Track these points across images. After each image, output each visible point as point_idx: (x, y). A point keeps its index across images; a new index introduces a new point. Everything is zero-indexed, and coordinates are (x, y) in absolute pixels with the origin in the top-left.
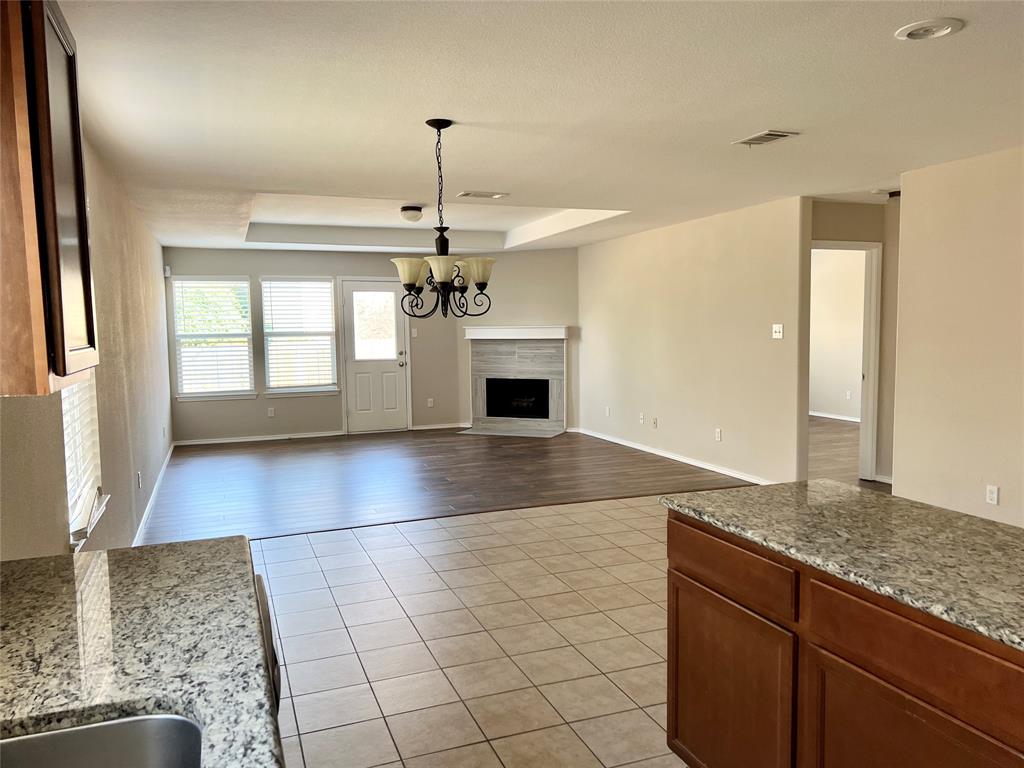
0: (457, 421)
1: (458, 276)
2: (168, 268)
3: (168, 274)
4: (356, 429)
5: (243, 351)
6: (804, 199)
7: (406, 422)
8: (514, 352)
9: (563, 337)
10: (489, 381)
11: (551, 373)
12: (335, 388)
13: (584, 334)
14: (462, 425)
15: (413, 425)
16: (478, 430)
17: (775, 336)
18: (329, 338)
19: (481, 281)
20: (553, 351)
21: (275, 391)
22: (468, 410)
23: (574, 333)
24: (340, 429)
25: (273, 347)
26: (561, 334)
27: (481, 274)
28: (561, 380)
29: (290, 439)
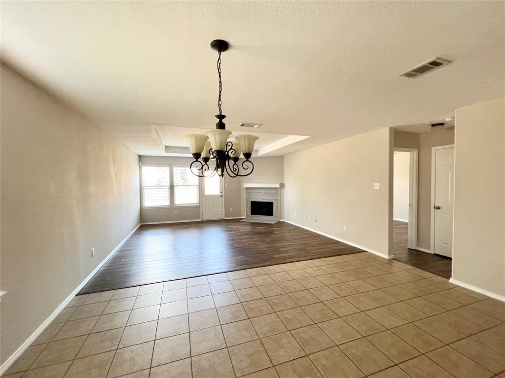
0: (240, 216)
1: (231, 149)
2: (140, 163)
3: (140, 165)
4: (205, 219)
5: (167, 191)
6: (391, 129)
7: (223, 217)
8: (260, 192)
9: (278, 187)
10: (252, 202)
11: (274, 200)
12: (198, 204)
13: (286, 186)
14: (242, 218)
15: (225, 217)
16: (248, 219)
17: (375, 188)
18: (196, 187)
19: (247, 152)
20: (275, 192)
21: (176, 205)
22: (244, 212)
23: (282, 186)
24: (200, 219)
25: (177, 190)
26: (278, 186)
27: (247, 149)
28: (278, 202)
29: (182, 223)
